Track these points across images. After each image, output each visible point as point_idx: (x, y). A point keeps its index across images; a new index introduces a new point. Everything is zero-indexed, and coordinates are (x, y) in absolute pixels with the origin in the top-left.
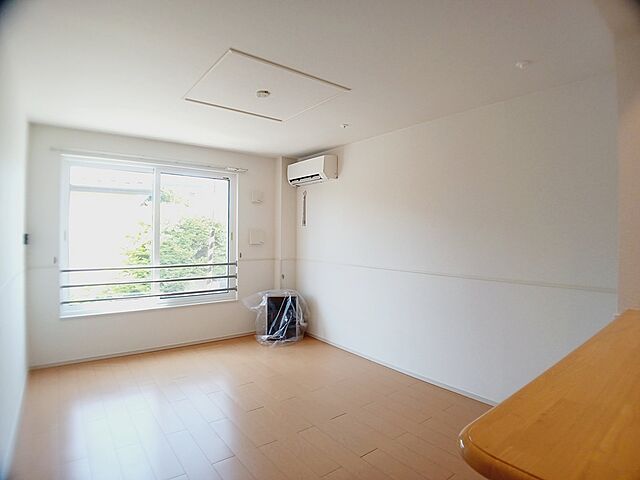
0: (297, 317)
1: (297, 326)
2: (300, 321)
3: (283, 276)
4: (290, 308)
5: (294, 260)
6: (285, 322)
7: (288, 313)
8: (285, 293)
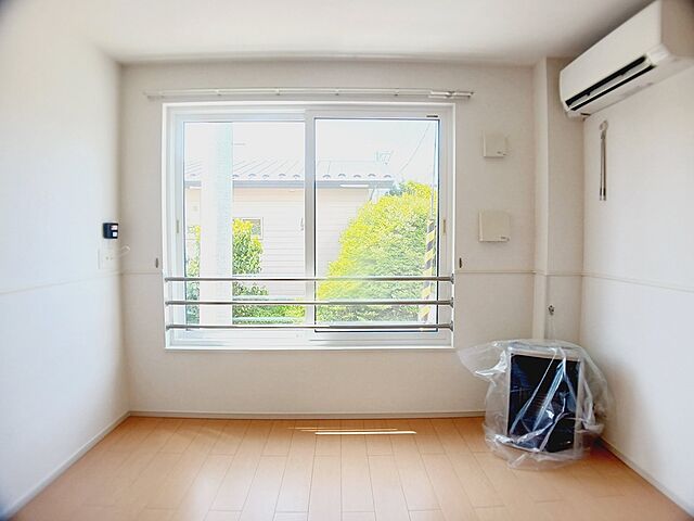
0: (578, 411)
1: (578, 431)
2: (586, 421)
3: (551, 310)
4: (563, 387)
5: (579, 276)
6: (547, 420)
7: (556, 400)
8: (553, 351)
